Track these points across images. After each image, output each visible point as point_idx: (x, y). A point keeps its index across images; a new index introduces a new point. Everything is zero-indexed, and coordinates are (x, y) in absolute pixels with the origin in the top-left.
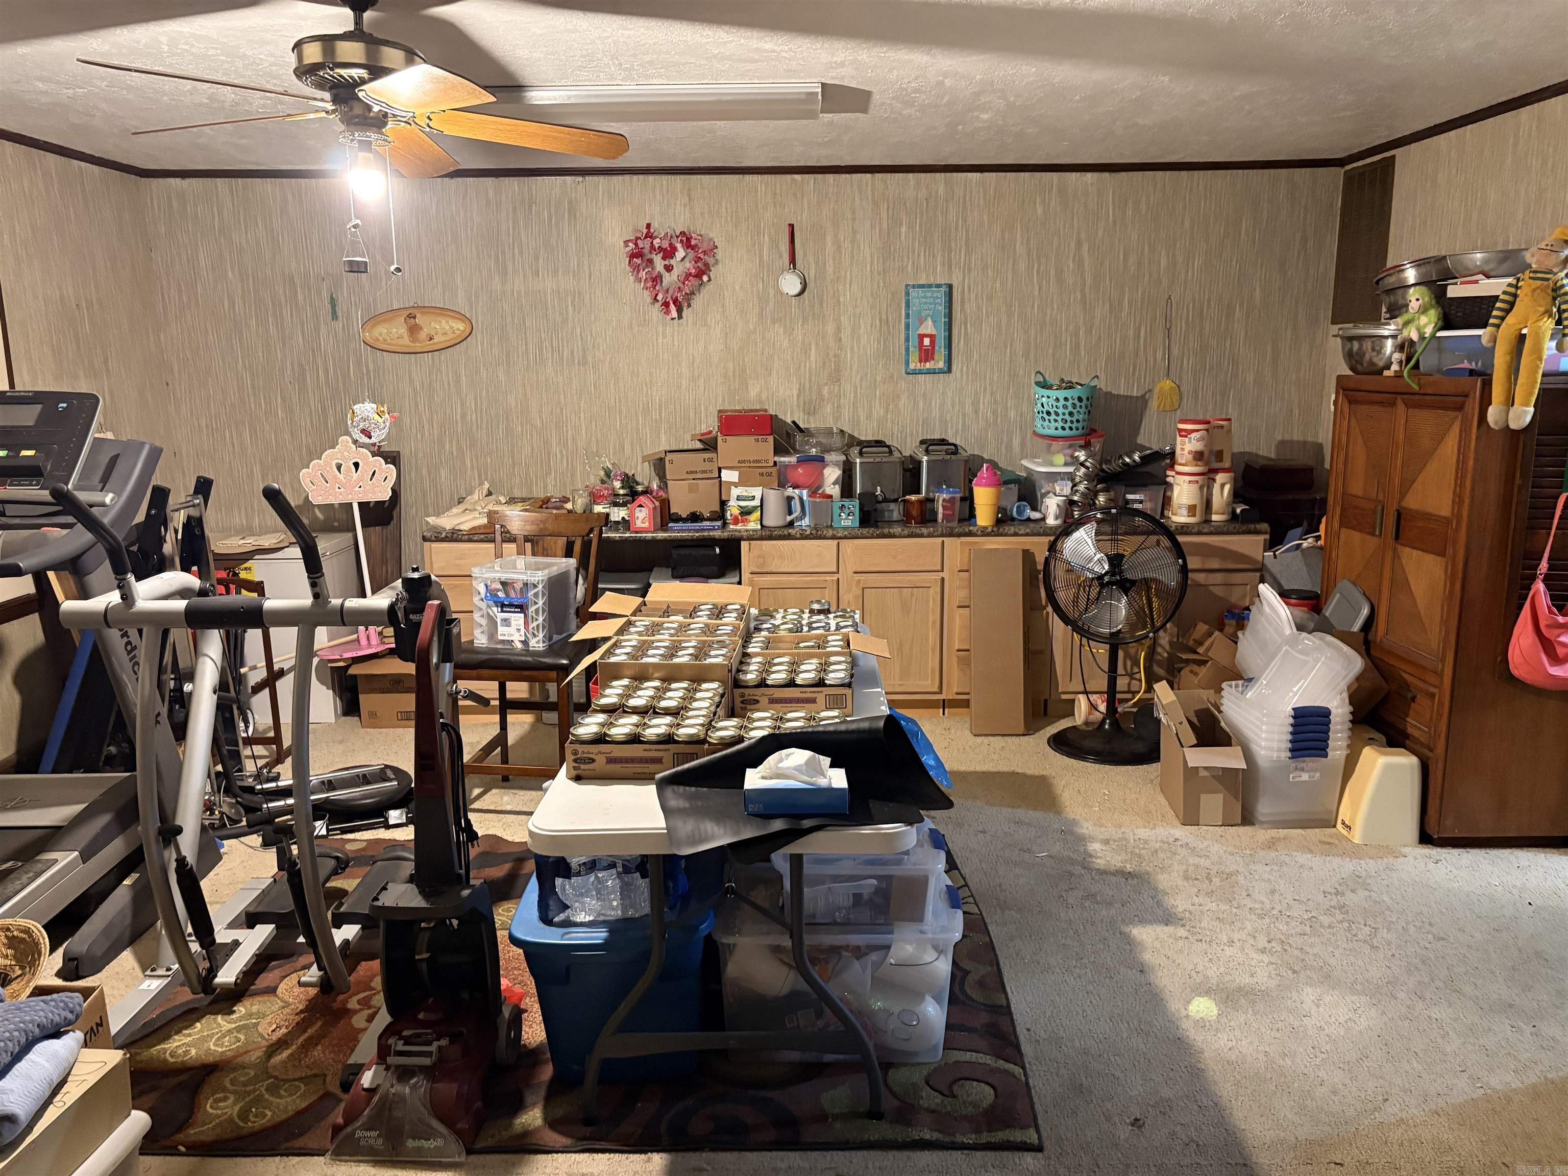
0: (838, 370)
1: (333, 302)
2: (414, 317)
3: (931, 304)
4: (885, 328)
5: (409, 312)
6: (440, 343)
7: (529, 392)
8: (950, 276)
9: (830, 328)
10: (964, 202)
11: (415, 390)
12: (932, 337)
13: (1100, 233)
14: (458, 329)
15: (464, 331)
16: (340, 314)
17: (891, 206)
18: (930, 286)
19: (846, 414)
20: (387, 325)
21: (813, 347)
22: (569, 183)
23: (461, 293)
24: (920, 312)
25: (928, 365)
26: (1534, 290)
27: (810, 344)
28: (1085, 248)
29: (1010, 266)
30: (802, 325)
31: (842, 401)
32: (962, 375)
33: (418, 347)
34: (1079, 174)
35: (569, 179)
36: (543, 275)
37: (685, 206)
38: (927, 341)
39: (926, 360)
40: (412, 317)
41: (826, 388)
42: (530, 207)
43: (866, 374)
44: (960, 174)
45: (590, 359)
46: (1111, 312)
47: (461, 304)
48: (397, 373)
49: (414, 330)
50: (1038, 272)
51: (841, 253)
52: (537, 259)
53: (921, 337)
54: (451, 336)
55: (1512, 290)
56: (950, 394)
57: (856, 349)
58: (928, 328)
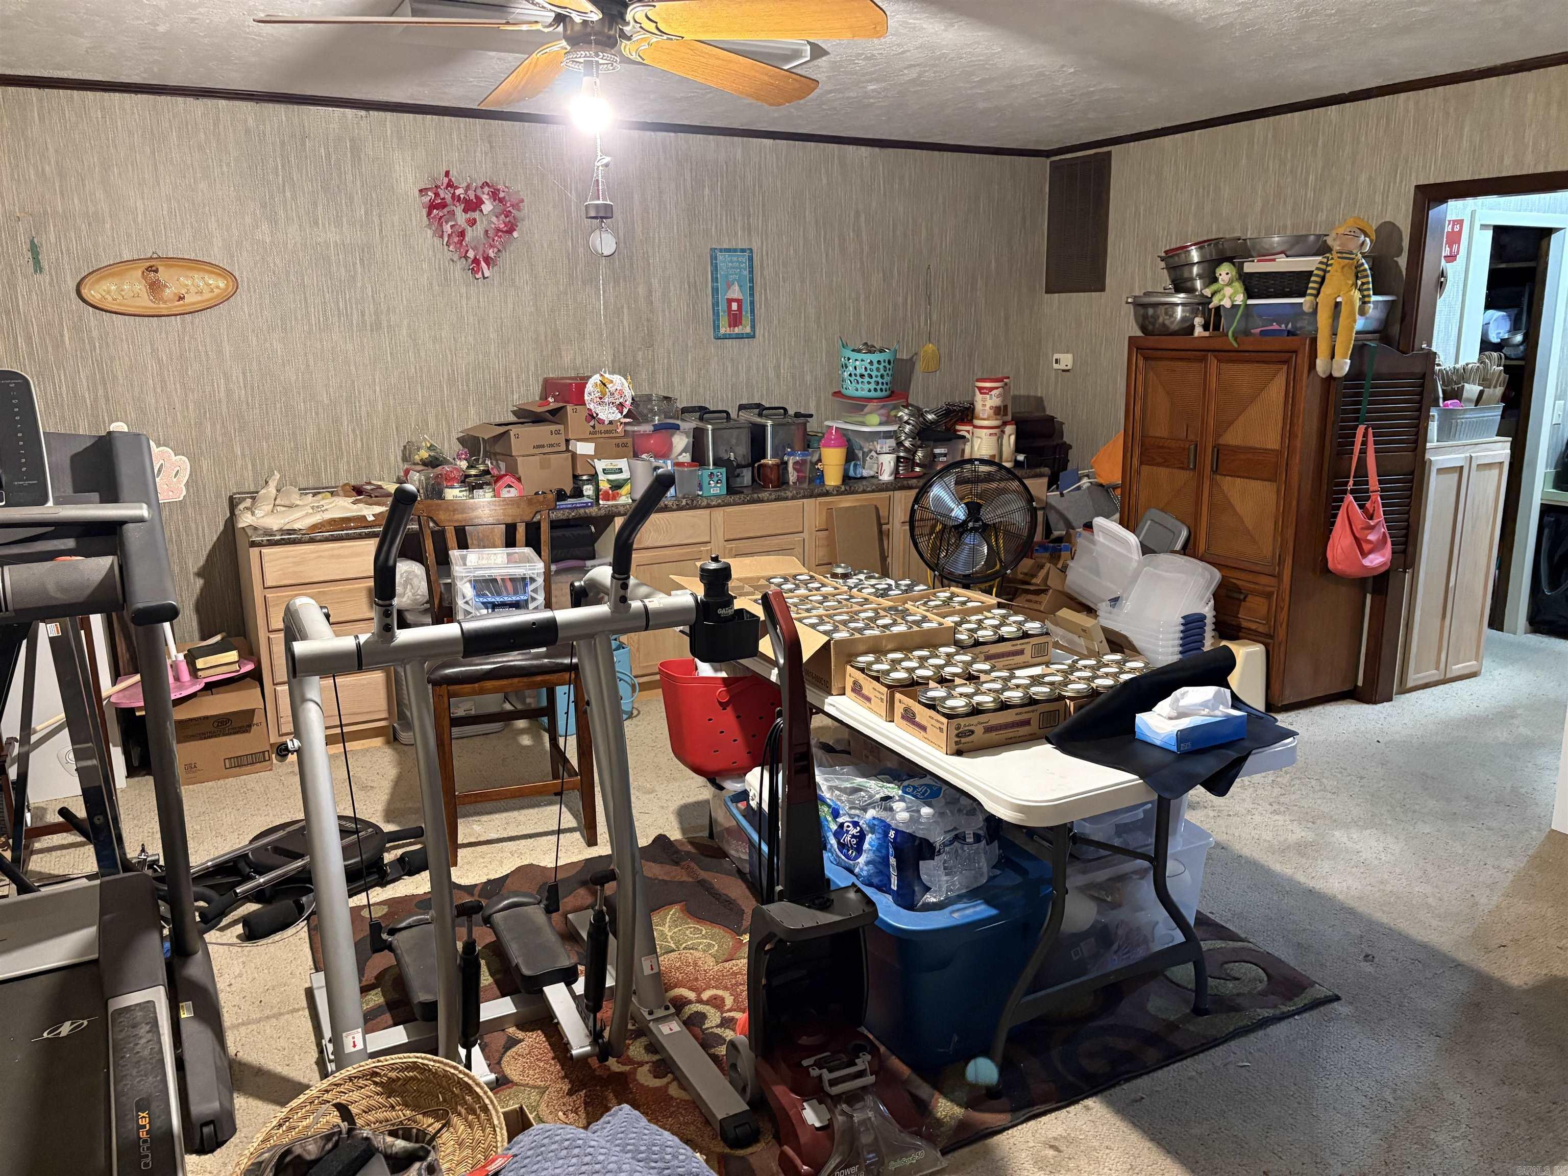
0: (650, 334)
1: (34, 250)
2: (156, 271)
3: (737, 268)
4: (693, 292)
5: (148, 264)
6: (193, 304)
7: (312, 363)
8: (750, 241)
9: (641, 290)
10: (760, 168)
11: (159, 361)
12: (739, 302)
13: (874, 204)
14: (218, 287)
15: (226, 290)
16: (45, 264)
17: (694, 167)
18: (735, 250)
19: (660, 379)
20: (116, 280)
21: (625, 310)
22: (350, 116)
23: (218, 242)
24: (727, 276)
25: (737, 330)
26: (1343, 267)
27: (622, 307)
28: (863, 218)
29: (801, 233)
30: (614, 287)
31: (656, 366)
32: (764, 341)
33: (163, 308)
34: (855, 147)
35: (349, 112)
36: (324, 225)
37: (486, 154)
38: (734, 306)
39: (735, 326)
40: (152, 269)
41: (640, 353)
42: (303, 144)
43: (678, 338)
44: (755, 140)
45: (385, 324)
46: (884, 280)
47: (217, 256)
48: (133, 342)
49: (155, 287)
50: (825, 239)
51: (648, 213)
52: (315, 204)
53: (730, 301)
54: (207, 295)
55: (1324, 267)
56: (755, 359)
57: (667, 313)
58: (735, 292)
